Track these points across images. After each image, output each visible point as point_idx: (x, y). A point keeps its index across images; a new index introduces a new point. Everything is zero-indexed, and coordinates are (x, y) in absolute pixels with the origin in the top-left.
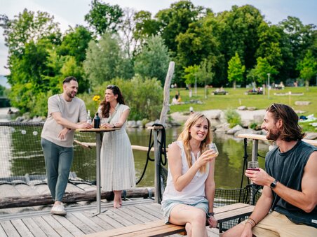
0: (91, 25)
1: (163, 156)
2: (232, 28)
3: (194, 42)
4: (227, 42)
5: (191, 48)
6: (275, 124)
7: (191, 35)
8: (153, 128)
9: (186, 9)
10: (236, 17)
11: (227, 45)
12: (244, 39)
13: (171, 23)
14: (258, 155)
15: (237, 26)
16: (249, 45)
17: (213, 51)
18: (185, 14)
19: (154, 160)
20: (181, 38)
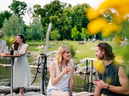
0: (11, 10)
1: (45, 70)
2: (77, 14)
3: (57, 20)
4: (74, 20)
5: (56, 23)
6: (101, 53)
7: (56, 17)
8: (40, 56)
9: (57, 4)
10: (78, 9)
11: (74, 21)
12: (82, 19)
13: (50, 10)
14: (93, 68)
15: (79, 13)
16: (85, 22)
17: (67, 24)
18: (56, 6)
19: (40, 72)
20: (51, 18)
